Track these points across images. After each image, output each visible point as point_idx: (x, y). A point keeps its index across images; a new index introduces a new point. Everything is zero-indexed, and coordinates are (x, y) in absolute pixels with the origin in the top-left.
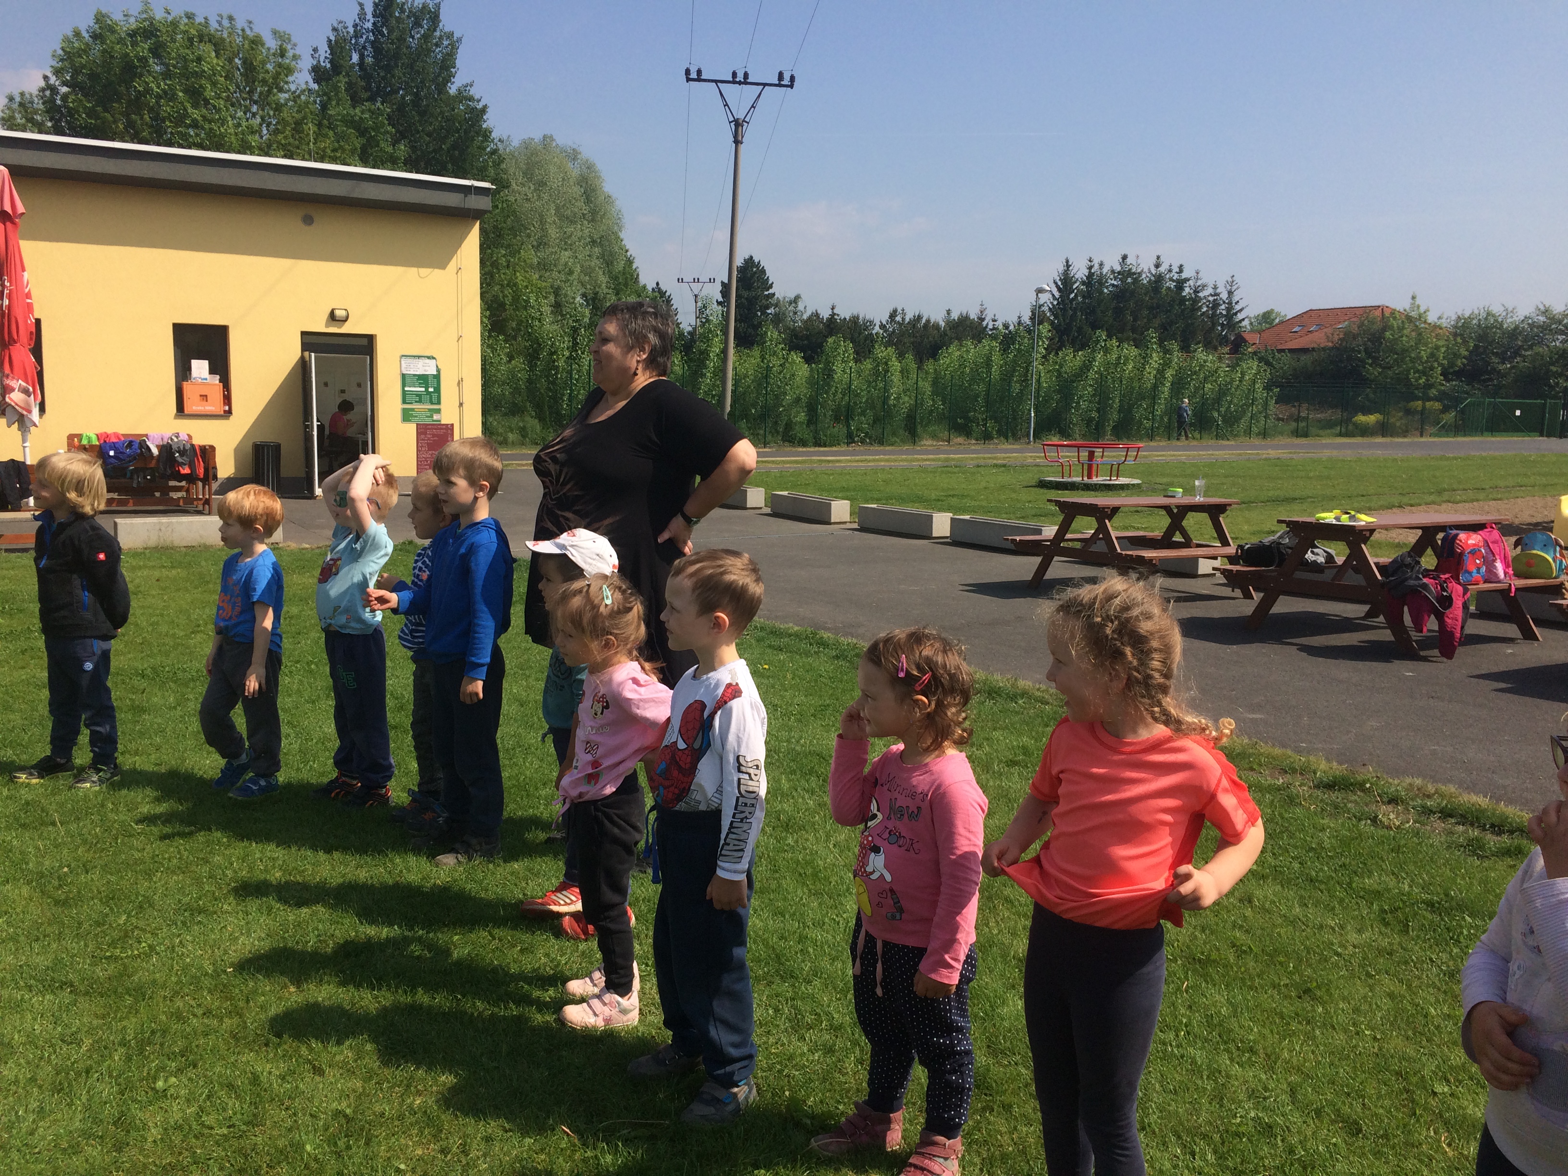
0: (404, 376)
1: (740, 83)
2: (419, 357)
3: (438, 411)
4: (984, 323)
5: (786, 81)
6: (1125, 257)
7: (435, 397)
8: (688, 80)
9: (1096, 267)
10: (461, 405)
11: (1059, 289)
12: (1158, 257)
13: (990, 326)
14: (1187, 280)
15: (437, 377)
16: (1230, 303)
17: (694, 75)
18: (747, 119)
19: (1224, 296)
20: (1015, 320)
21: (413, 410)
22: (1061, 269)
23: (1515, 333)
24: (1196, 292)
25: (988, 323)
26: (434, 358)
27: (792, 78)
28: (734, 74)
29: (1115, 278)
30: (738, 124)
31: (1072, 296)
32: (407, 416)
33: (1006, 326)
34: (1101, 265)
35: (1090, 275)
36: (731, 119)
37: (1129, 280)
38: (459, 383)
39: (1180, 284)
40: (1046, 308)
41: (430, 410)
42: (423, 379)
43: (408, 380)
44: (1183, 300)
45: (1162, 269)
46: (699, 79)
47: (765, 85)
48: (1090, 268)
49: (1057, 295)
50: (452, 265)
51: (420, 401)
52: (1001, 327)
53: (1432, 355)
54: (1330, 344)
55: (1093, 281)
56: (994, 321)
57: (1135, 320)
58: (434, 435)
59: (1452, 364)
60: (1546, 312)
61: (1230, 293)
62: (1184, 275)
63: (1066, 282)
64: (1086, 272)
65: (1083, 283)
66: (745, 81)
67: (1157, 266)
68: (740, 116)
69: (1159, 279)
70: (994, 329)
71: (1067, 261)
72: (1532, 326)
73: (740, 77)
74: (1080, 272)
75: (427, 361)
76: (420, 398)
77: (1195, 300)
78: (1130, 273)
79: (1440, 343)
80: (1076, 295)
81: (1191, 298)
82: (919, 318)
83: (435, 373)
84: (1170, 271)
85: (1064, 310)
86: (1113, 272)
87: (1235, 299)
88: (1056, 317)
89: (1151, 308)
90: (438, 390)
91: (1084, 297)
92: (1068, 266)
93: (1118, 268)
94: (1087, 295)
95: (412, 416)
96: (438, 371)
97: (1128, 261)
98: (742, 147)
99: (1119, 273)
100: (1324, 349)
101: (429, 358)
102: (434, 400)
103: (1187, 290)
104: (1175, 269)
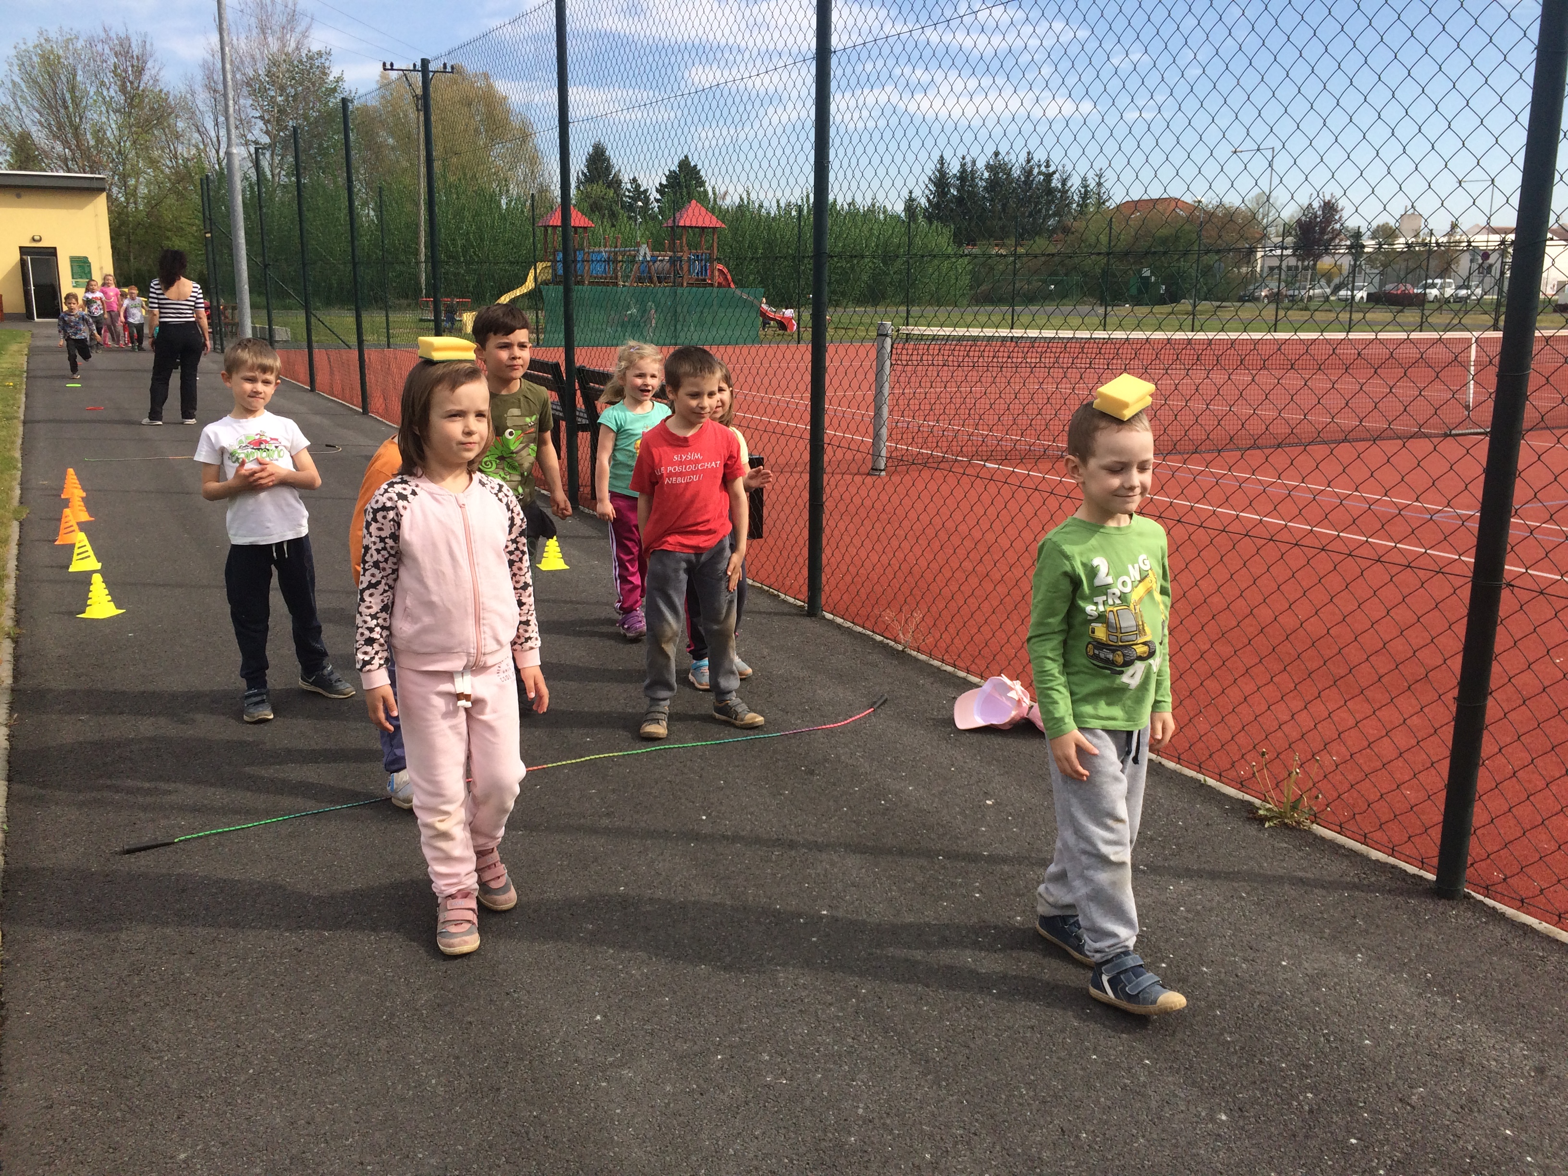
1: (418, 71)
5: (449, 69)
6: (997, 153)
8: (385, 70)
9: (969, 165)
11: (934, 185)
12: (1029, 153)
14: (1053, 173)
15: (89, 267)
16: (1099, 194)
17: (388, 67)
19: (1094, 187)
22: (937, 167)
24: (1064, 183)
26: (87, 258)
28: (414, 66)
29: (987, 172)
30: (419, 98)
31: (946, 190)
34: (974, 162)
35: (963, 170)
36: (413, 95)
37: (1001, 174)
39: (1049, 177)
40: (920, 200)
44: (1050, 191)
45: (1033, 164)
46: (392, 69)
47: (434, 72)
48: (963, 165)
49: (932, 188)
55: (966, 176)
61: (1099, 184)
62: (1051, 169)
63: (940, 177)
64: (960, 169)
65: (957, 178)
67: (1028, 161)
69: (1029, 172)
71: (942, 160)
73: (418, 68)
74: (954, 168)
77: (1064, 192)
78: (1002, 167)
80: (950, 189)
81: (1059, 190)
84: (1039, 165)
85: (939, 202)
86: (985, 166)
87: (1103, 189)
88: (933, 208)
91: (958, 190)
92: (942, 164)
93: (990, 163)
94: (961, 188)
97: (1002, 156)
99: (990, 167)
103: (1055, 182)
104: (1043, 164)
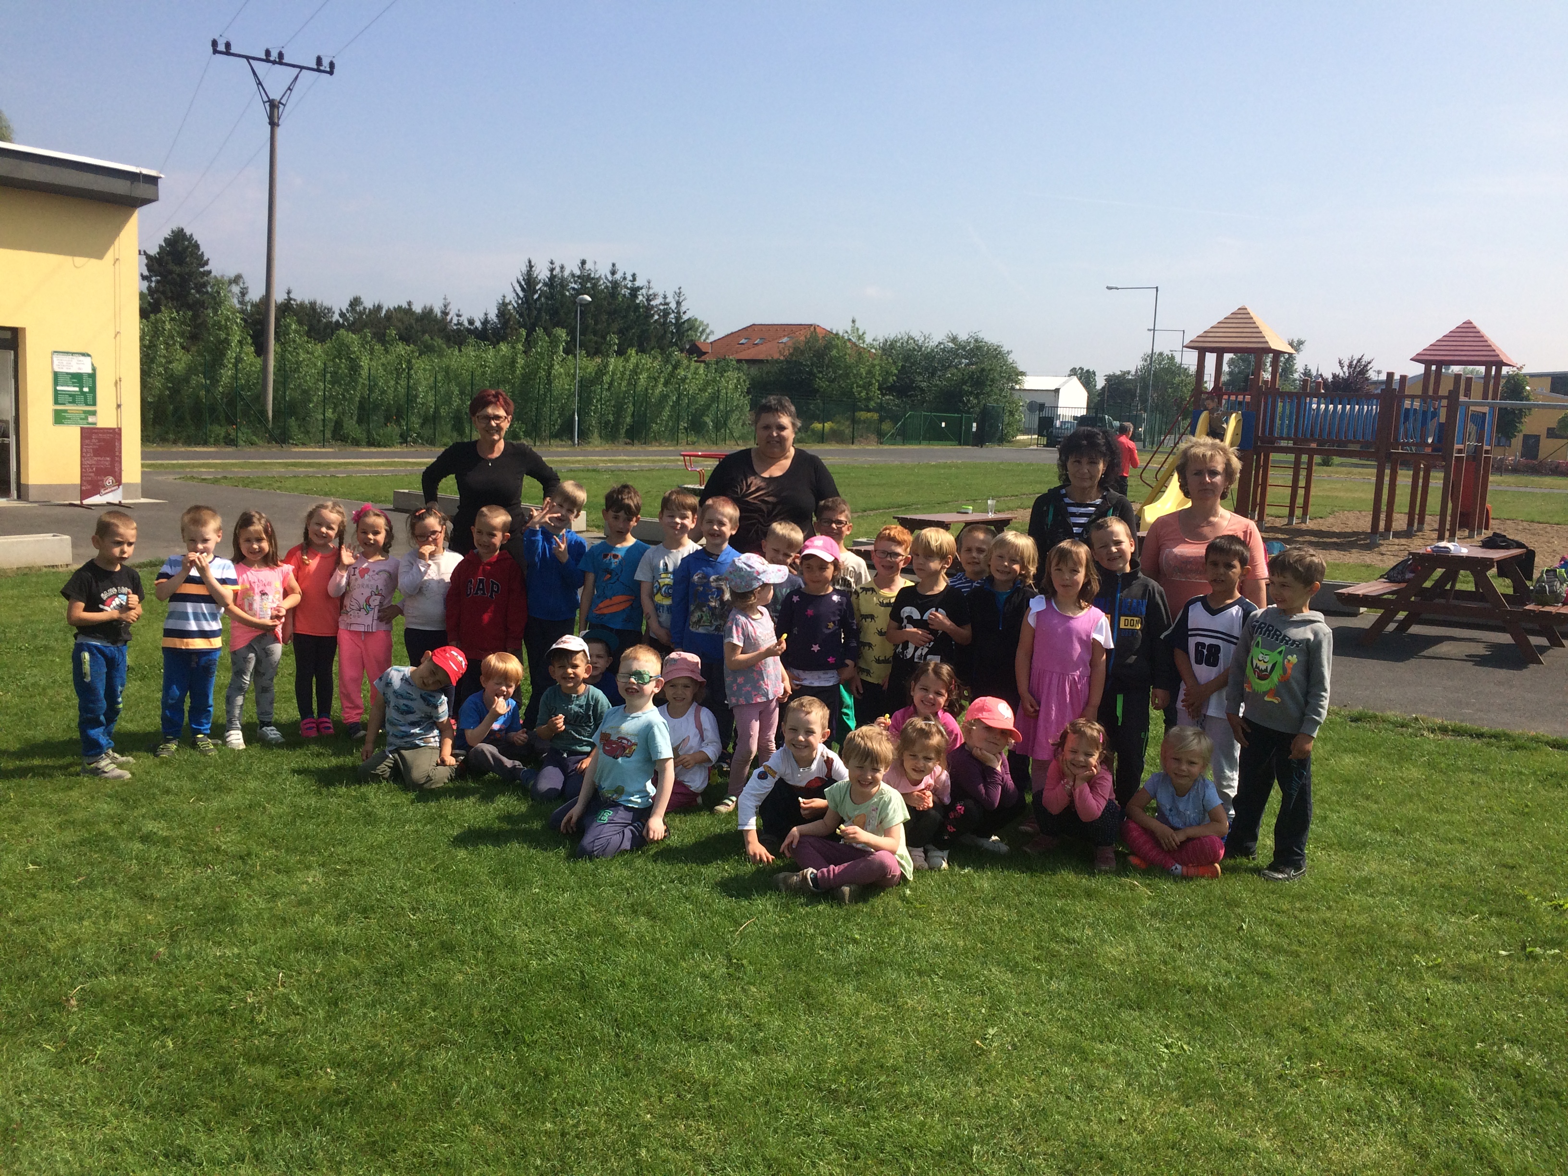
0: (56, 375)
1: (274, 62)
2: (73, 354)
3: (94, 413)
4: (449, 318)
5: (326, 66)
6: (583, 262)
7: (90, 398)
8: (215, 51)
9: (558, 269)
10: (119, 406)
11: (523, 289)
12: (614, 265)
13: (455, 321)
14: (639, 288)
15: (93, 376)
16: (678, 313)
17: (221, 47)
18: (283, 101)
19: (673, 305)
20: (482, 316)
21: (65, 411)
22: (524, 269)
23: (930, 356)
24: (648, 300)
25: (452, 317)
26: (89, 355)
27: (332, 65)
28: (268, 53)
29: (575, 282)
30: (273, 106)
31: (536, 296)
32: (59, 418)
33: (471, 322)
34: (562, 267)
35: (552, 278)
36: (266, 99)
37: (589, 285)
38: (116, 383)
39: (635, 291)
40: (510, 307)
41: (85, 412)
42: (77, 378)
43: (61, 379)
44: (637, 307)
45: (618, 276)
46: (228, 52)
47: (302, 68)
48: (552, 270)
49: (521, 294)
50: (110, 255)
51: (73, 402)
52: (466, 323)
53: (869, 372)
54: (782, 358)
55: (555, 283)
56: (459, 316)
57: (596, 324)
58: (100, 440)
59: (885, 380)
60: (954, 340)
61: (678, 303)
62: (637, 284)
63: (529, 282)
64: (548, 274)
65: (545, 284)
66: (280, 60)
67: (613, 273)
68: (275, 96)
69: (615, 285)
70: (459, 324)
71: (530, 262)
72: (943, 350)
73: (274, 56)
74: (542, 274)
75: (82, 358)
76: (73, 398)
77: (649, 308)
78: (588, 278)
79: (876, 362)
80: (540, 296)
81: (644, 306)
82: (379, 308)
83: (90, 371)
84: (625, 279)
85: (529, 309)
86: (573, 275)
87: (683, 309)
88: (521, 315)
89: (610, 314)
90: (93, 390)
91: (547, 298)
92: (531, 267)
93: (578, 272)
94: (550, 297)
95: (65, 418)
96: (94, 369)
97: (587, 266)
98: (279, 131)
99: (579, 277)
100: (777, 361)
101: (83, 355)
102: (90, 400)
103: (640, 298)
104: (629, 278)
